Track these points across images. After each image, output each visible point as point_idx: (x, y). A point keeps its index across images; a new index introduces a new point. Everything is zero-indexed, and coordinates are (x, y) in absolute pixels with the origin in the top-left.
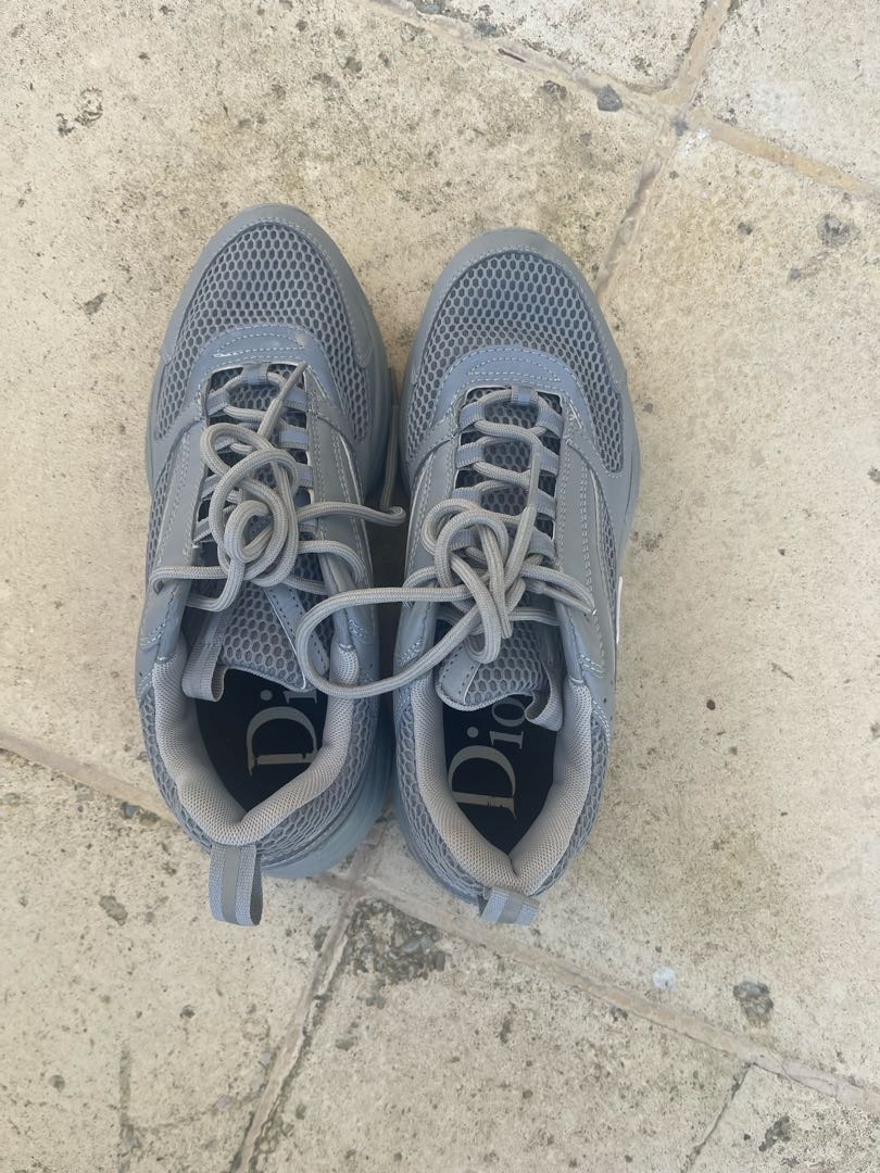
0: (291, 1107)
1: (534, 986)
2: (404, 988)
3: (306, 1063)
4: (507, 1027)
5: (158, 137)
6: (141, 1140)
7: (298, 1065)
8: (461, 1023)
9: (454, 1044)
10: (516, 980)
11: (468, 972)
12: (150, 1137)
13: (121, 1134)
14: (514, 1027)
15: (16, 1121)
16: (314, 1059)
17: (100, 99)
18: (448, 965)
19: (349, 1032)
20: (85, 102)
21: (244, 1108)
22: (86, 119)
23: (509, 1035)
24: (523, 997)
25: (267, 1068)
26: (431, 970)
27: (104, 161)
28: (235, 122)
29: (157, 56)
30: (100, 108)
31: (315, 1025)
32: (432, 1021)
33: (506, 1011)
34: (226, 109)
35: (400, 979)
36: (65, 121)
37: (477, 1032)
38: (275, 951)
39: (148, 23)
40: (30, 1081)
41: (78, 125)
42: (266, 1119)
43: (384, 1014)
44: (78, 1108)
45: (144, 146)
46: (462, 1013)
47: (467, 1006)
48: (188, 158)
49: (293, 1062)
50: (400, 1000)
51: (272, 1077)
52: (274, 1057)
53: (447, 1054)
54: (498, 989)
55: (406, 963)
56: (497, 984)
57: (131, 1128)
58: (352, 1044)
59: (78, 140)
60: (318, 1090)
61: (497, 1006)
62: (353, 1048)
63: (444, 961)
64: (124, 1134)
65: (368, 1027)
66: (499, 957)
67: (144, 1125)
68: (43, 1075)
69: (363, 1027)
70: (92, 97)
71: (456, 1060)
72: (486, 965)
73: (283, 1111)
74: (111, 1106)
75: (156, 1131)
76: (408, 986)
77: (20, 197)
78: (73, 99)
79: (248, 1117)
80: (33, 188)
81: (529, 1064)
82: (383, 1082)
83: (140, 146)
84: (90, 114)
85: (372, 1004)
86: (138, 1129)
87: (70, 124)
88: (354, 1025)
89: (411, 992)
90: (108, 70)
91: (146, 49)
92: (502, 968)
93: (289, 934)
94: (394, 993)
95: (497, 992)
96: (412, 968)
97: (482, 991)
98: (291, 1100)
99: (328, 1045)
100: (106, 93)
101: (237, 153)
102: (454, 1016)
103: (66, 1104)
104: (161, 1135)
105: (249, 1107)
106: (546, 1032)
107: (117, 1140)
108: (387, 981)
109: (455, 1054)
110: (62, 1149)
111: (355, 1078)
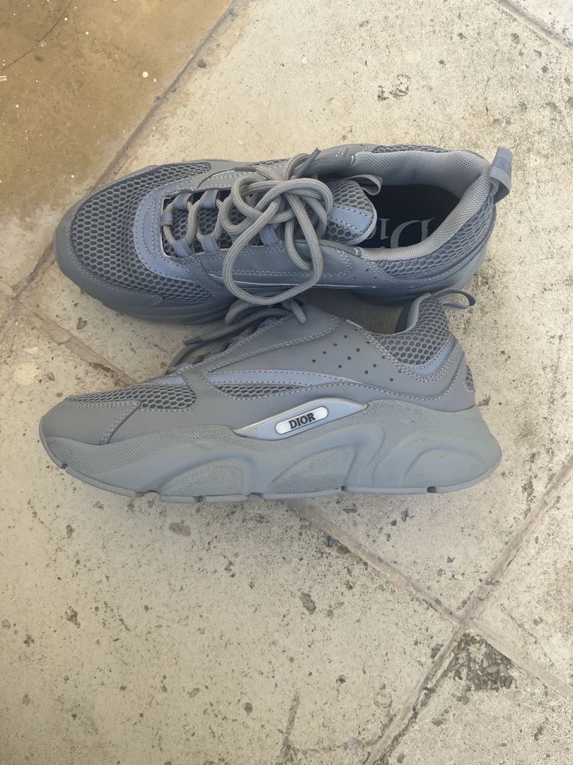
0: (396, 754)
1: (563, 709)
2: (482, 694)
3: (411, 729)
4: (540, 730)
5: (440, 117)
6: (293, 756)
7: (406, 729)
8: (513, 723)
9: (504, 736)
10: (552, 703)
11: (524, 693)
12: (300, 755)
13: (281, 750)
14: (544, 732)
15: (214, 729)
16: (416, 727)
17: (408, 83)
18: (513, 686)
19: (442, 715)
20: (399, 83)
21: (365, 749)
22: (398, 94)
23: (540, 736)
24: (554, 715)
25: (385, 727)
26: (502, 687)
27: (403, 124)
28: (491, 119)
29: (450, 64)
30: (407, 89)
31: (422, 706)
32: (495, 718)
33: (541, 721)
34: (487, 109)
35: (480, 689)
36: (383, 92)
37: (521, 731)
38: (405, 653)
39: (449, 41)
40: (229, 704)
41: (391, 97)
42: (378, 758)
43: (467, 708)
44: (258, 727)
45: (430, 121)
46: (515, 717)
47: (519, 714)
48: (457, 135)
49: (403, 727)
50: (478, 702)
51: (387, 732)
52: (391, 720)
53: (499, 741)
54: (540, 706)
55: (486, 678)
56: (540, 703)
57: (289, 747)
58: (443, 723)
59: (389, 107)
60: (415, 747)
61: (538, 717)
62: (442, 725)
63: (511, 683)
64: (284, 750)
65: (454, 715)
66: (546, 687)
67: (297, 746)
68: (239, 701)
69: (452, 714)
70: (404, 80)
71: (504, 745)
72: (537, 691)
73: (390, 756)
74: (279, 730)
75: (305, 753)
76: (485, 694)
77: (344, 133)
78: (391, 78)
79: (367, 755)
80: (354, 131)
81: (548, 756)
82: (456, 750)
83: (428, 120)
84: (400, 91)
85: (460, 700)
86: (294, 749)
87: (386, 95)
88: (447, 712)
89: (486, 698)
90: (418, 66)
91: (444, 58)
92: (546, 694)
93: (416, 643)
94: (476, 696)
95: (539, 709)
96: (490, 683)
97: (530, 706)
98: (396, 750)
99: (427, 721)
100: (412, 80)
101: (489, 139)
102: (509, 718)
103: (250, 723)
104: (308, 755)
105: (369, 749)
106: (562, 738)
107: (278, 753)
108: (473, 688)
109: (505, 742)
110: (240, 752)
111: (439, 744)
